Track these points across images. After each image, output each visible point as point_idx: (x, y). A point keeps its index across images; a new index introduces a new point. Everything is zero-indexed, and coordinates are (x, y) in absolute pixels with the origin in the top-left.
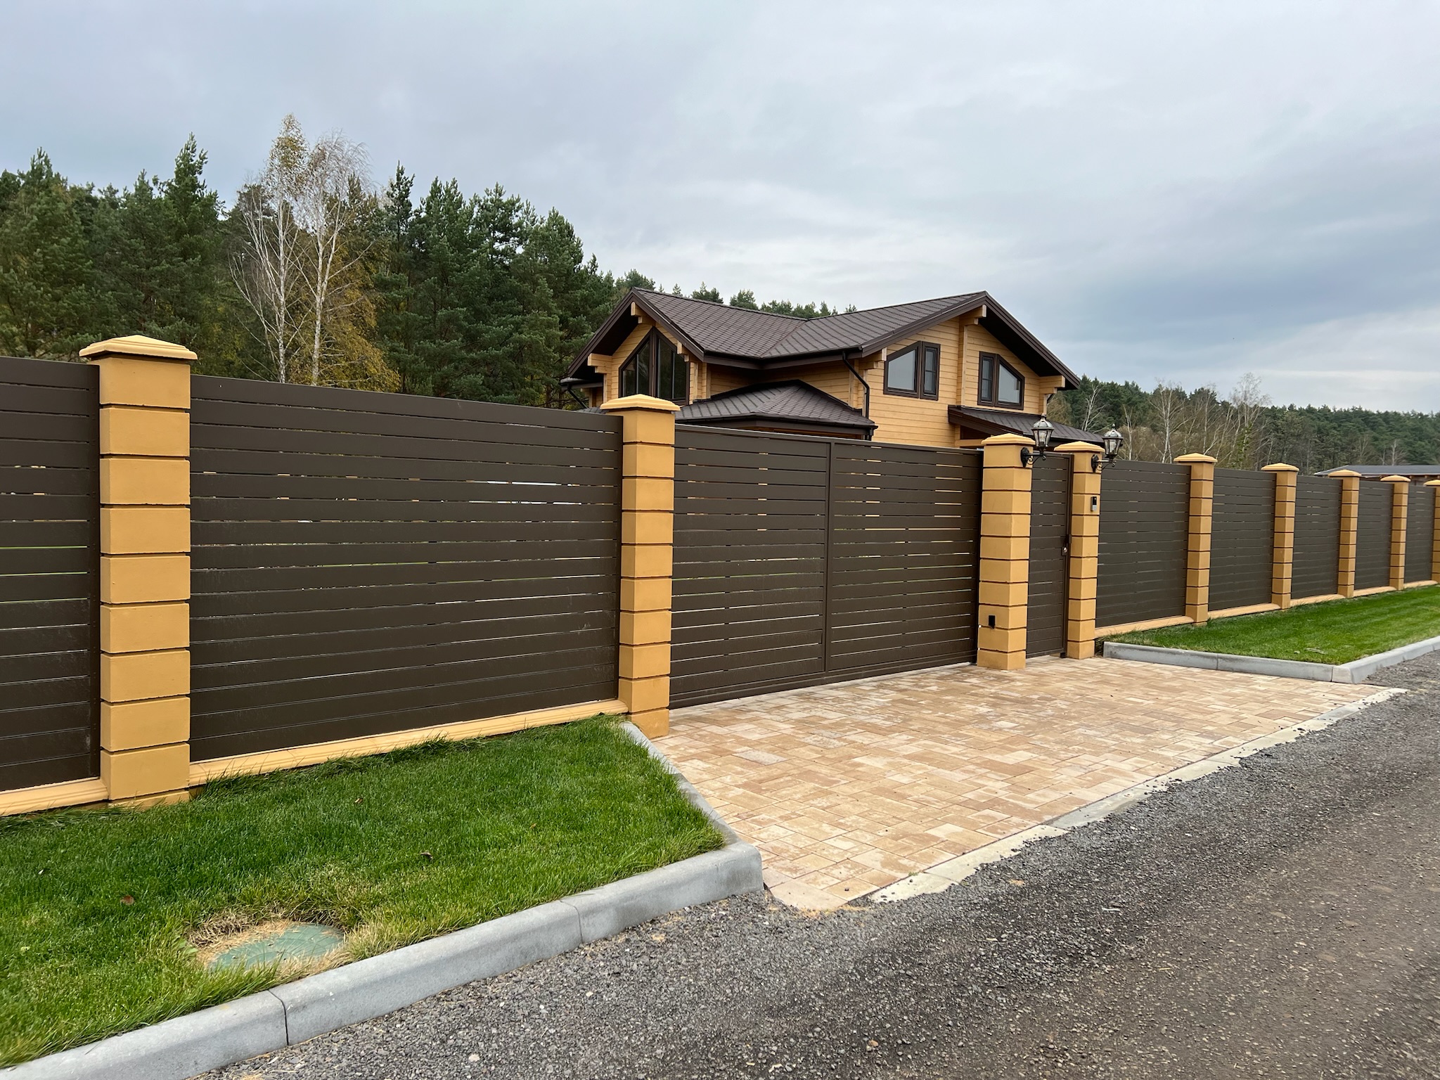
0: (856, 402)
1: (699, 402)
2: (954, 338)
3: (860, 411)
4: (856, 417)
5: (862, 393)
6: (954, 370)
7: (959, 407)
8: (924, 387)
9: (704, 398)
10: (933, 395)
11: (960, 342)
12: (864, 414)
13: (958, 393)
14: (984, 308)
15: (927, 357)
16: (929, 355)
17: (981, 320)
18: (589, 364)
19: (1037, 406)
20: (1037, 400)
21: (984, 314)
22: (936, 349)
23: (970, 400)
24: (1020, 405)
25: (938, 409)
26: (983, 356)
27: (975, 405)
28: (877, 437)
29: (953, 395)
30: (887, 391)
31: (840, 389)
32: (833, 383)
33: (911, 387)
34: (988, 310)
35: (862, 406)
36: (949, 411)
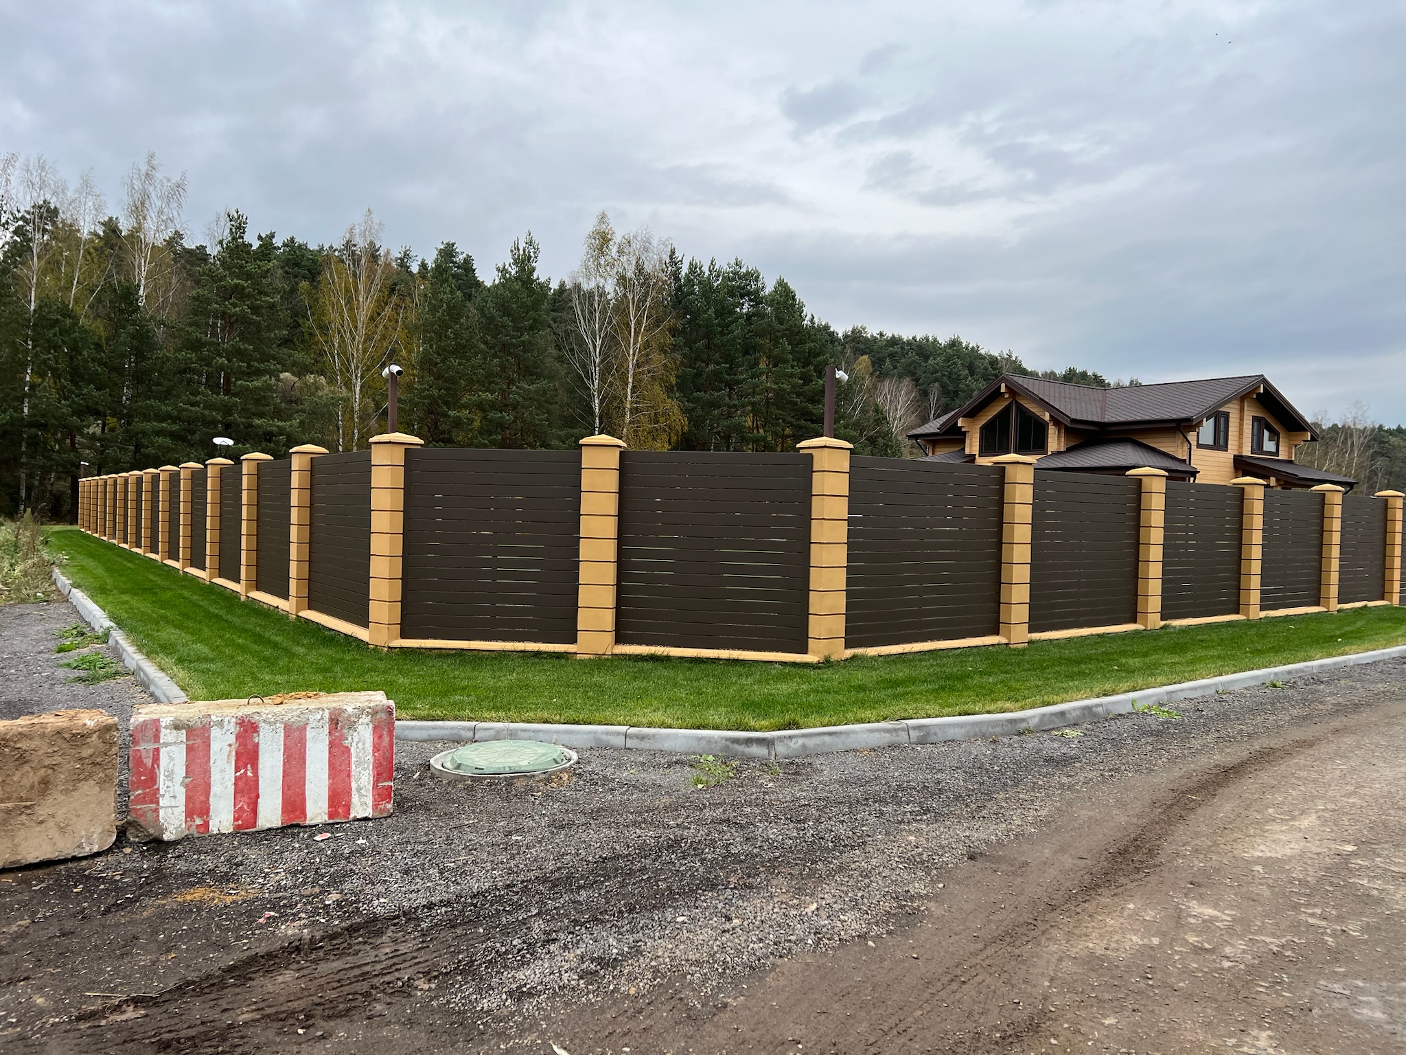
0: (1181, 454)
1: (1057, 454)
2: (1238, 407)
3: (1184, 461)
4: (1183, 465)
5: (1186, 448)
6: (1237, 429)
7: (1241, 456)
8: (1220, 444)
9: (1062, 450)
10: (1225, 448)
11: (1242, 410)
12: (1188, 463)
13: (1240, 446)
14: (1262, 386)
15: (1221, 420)
16: (1222, 419)
17: (1259, 394)
18: (959, 425)
19: (1287, 453)
20: (1287, 449)
21: (1262, 391)
22: (1227, 415)
23: (1247, 452)
24: (1277, 453)
25: (1227, 458)
26: (1255, 419)
27: (1249, 454)
28: (1200, 479)
29: (1237, 448)
30: (1199, 446)
31: (1165, 445)
32: (1159, 440)
33: (1211, 442)
34: (1264, 387)
35: (1186, 457)
36: (1234, 459)
